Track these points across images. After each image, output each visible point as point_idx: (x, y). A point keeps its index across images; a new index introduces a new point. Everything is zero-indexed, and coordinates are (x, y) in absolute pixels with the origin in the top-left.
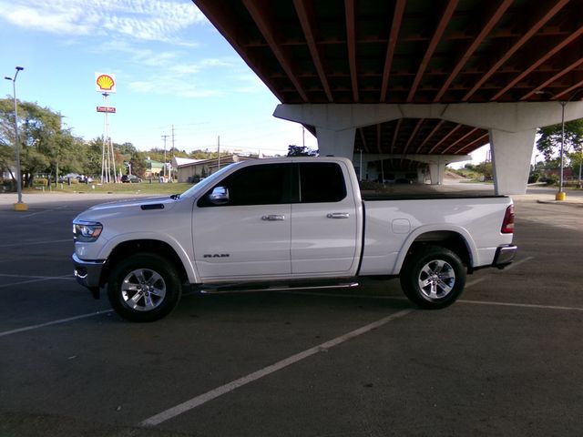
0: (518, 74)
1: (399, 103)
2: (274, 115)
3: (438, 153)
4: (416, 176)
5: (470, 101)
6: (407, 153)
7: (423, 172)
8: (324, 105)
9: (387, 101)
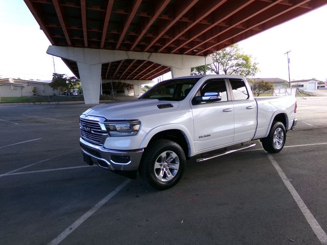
0: (186, 41)
1: (126, 51)
2: (48, 53)
3: (138, 79)
4: (123, 92)
5: (162, 52)
6: (121, 79)
7: (128, 89)
8: (82, 49)
9: (120, 49)
